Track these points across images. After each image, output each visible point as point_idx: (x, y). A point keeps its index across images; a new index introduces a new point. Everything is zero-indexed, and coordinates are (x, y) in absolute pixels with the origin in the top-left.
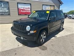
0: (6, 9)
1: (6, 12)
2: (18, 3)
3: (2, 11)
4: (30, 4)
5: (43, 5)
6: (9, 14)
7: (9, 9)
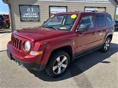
0: (36, 14)
1: (36, 18)
2: (50, 6)
3: (31, 16)
4: (66, 7)
5: (85, 7)
6: (39, 21)
7: (39, 14)
